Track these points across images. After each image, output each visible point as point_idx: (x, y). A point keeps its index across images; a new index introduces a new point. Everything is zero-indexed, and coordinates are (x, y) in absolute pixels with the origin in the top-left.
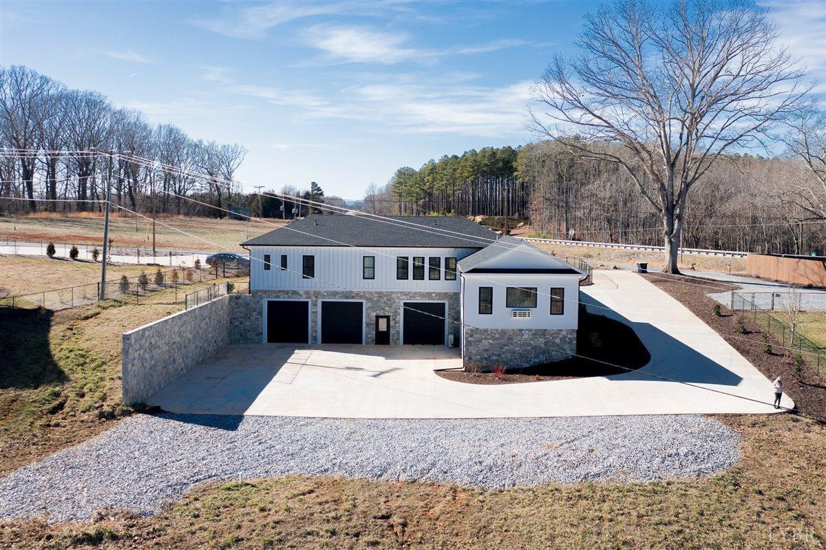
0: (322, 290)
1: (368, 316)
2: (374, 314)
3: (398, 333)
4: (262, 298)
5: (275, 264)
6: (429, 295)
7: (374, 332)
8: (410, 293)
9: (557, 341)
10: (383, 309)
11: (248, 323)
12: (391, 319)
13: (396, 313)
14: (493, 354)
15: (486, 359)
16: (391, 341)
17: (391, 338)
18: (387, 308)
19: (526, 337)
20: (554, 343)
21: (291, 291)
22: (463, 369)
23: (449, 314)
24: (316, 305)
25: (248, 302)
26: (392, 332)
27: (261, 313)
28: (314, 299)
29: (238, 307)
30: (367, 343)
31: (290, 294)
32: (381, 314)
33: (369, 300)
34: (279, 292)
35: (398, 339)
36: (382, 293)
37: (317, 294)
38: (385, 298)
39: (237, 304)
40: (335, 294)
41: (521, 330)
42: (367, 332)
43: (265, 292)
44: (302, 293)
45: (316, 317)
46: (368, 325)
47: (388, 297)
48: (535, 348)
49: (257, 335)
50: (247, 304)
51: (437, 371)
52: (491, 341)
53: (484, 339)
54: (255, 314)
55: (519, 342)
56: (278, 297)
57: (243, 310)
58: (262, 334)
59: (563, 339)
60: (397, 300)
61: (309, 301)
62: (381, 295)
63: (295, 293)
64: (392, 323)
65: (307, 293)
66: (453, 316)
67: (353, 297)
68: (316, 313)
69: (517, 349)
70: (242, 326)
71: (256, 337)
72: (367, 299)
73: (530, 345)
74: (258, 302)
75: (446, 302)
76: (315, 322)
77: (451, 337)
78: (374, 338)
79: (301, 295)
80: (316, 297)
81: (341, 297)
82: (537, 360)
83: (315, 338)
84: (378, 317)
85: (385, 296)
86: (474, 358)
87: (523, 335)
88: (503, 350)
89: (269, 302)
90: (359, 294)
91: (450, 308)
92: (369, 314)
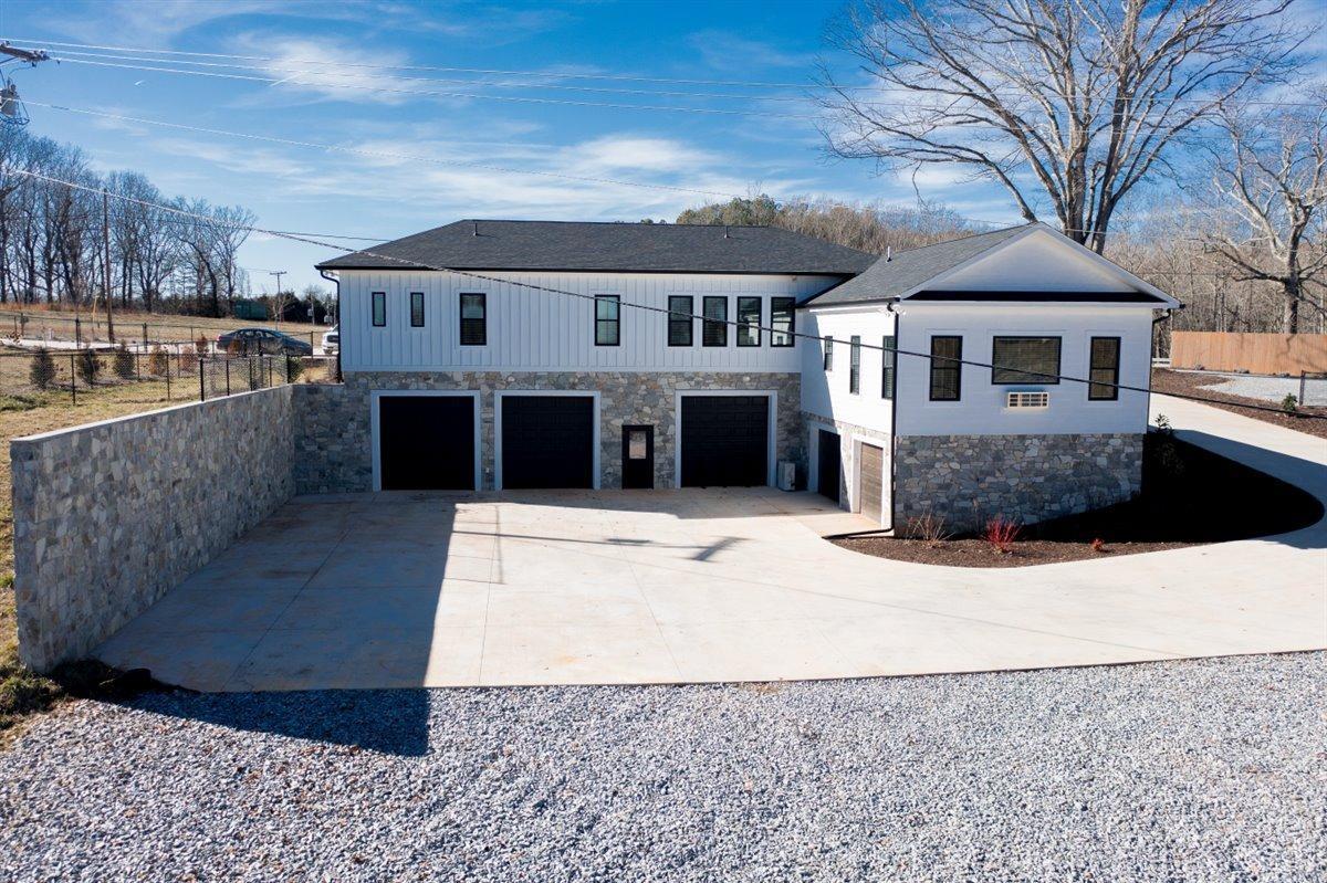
0: (505, 371)
1: (605, 428)
2: (618, 422)
3: (672, 463)
4: (367, 391)
5: (398, 311)
6: (736, 379)
7: (620, 462)
8: (696, 374)
9: (1102, 461)
10: (639, 411)
11: (338, 448)
12: (656, 431)
13: (667, 420)
14: (964, 497)
15: (943, 507)
16: (655, 480)
17: (656, 474)
18: (647, 410)
19: (1033, 452)
20: (1094, 465)
21: (435, 373)
22: (891, 533)
23: (779, 420)
24: (491, 405)
25: (336, 399)
26: (658, 459)
27: (366, 425)
28: (486, 390)
29: (314, 411)
30: (604, 486)
31: (431, 381)
32: (635, 422)
33: (607, 391)
34: (408, 375)
35: (671, 476)
36: (635, 375)
37: (493, 380)
38: (644, 387)
39: (310, 404)
40: (532, 379)
41: (1022, 438)
42: (603, 461)
43: (376, 376)
44: (458, 377)
45: (491, 430)
46: (605, 445)
47: (649, 385)
48: (1051, 478)
49: (359, 473)
50: (335, 405)
51: (833, 538)
52: (955, 465)
53: (939, 460)
54: (352, 426)
55: (1017, 467)
56: (406, 387)
57: (325, 417)
58: (370, 470)
59: (1114, 458)
60: (668, 392)
61: (476, 394)
62: (634, 380)
63: (443, 378)
64: (658, 441)
65: (470, 377)
66: (787, 424)
67: (573, 387)
68: (491, 421)
69: (1013, 482)
70: (324, 453)
71: (356, 479)
72: (603, 390)
73: (1040, 473)
74: (361, 400)
75: (773, 395)
76: (489, 442)
77: (789, 469)
78: (620, 474)
79: (457, 384)
80: (492, 386)
81: (545, 387)
82: (1055, 507)
83: (490, 478)
84: (628, 430)
85: (642, 383)
86: (916, 507)
87: (1027, 449)
88: (982, 486)
89: (383, 400)
90: (585, 380)
91: (781, 407)
92: (606, 423)
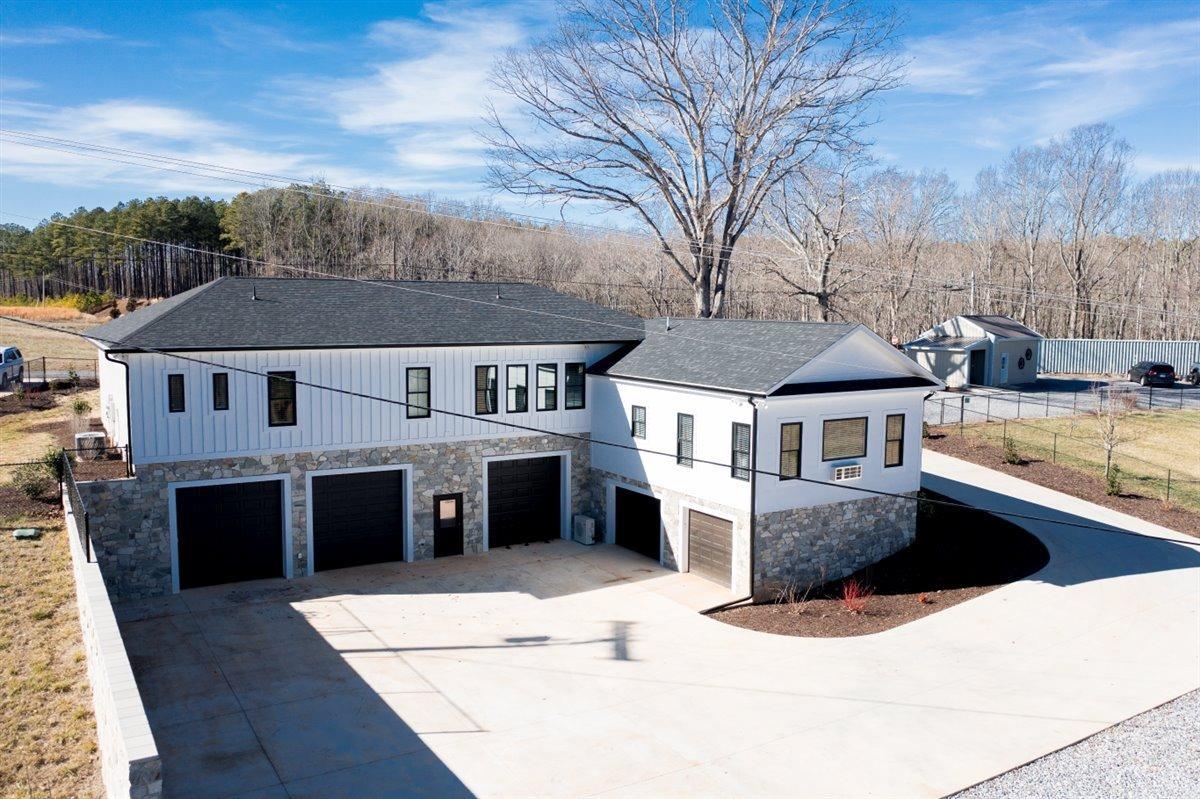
0: (316, 451)
1: (413, 503)
2: (429, 493)
3: (480, 527)
4: (164, 483)
5: (199, 391)
7: (431, 533)
8: (501, 440)
9: (892, 516)
10: (449, 480)
11: (131, 550)
12: (465, 498)
13: (474, 487)
14: (802, 560)
15: (788, 571)
16: (465, 545)
17: (466, 540)
18: (456, 478)
19: (848, 516)
20: (887, 521)
21: (240, 459)
22: (751, 601)
23: (573, 477)
24: (301, 487)
25: (128, 496)
26: (468, 525)
27: (163, 521)
28: (296, 472)
29: (100, 513)
30: (417, 558)
31: (237, 468)
32: (446, 491)
33: (418, 463)
34: (210, 463)
35: (479, 540)
36: (445, 445)
37: (303, 461)
38: (453, 456)
39: (95, 504)
40: (345, 456)
41: (841, 504)
42: (416, 533)
43: (174, 467)
44: (266, 461)
45: (303, 513)
46: (418, 517)
48: (860, 535)
49: (155, 575)
50: (125, 502)
51: (709, 612)
52: (796, 534)
53: (785, 531)
54: (146, 524)
55: (838, 529)
56: (208, 476)
57: (114, 518)
58: (169, 571)
59: (899, 514)
60: (476, 459)
61: (286, 478)
62: (444, 450)
63: (249, 463)
64: (467, 508)
65: (280, 460)
66: (580, 480)
67: (385, 461)
68: (302, 504)
69: (835, 542)
70: (114, 558)
71: (153, 582)
72: (414, 463)
73: (853, 532)
74: (156, 494)
75: (567, 455)
76: (300, 526)
78: (432, 543)
79: (265, 468)
80: (303, 468)
81: (358, 464)
82: (863, 559)
83: (302, 564)
84: (438, 499)
85: (452, 451)
86: (769, 574)
87: (844, 513)
88: (815, 549)
89: (180, 492)
90: (400, 454)
91: (574, 465)
92: (419, 494)
